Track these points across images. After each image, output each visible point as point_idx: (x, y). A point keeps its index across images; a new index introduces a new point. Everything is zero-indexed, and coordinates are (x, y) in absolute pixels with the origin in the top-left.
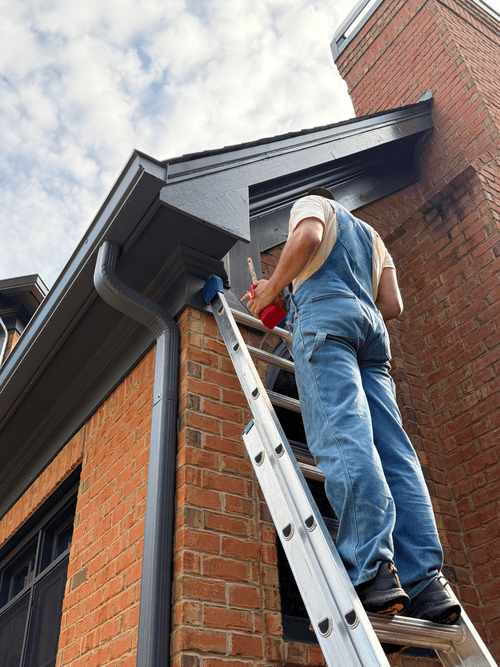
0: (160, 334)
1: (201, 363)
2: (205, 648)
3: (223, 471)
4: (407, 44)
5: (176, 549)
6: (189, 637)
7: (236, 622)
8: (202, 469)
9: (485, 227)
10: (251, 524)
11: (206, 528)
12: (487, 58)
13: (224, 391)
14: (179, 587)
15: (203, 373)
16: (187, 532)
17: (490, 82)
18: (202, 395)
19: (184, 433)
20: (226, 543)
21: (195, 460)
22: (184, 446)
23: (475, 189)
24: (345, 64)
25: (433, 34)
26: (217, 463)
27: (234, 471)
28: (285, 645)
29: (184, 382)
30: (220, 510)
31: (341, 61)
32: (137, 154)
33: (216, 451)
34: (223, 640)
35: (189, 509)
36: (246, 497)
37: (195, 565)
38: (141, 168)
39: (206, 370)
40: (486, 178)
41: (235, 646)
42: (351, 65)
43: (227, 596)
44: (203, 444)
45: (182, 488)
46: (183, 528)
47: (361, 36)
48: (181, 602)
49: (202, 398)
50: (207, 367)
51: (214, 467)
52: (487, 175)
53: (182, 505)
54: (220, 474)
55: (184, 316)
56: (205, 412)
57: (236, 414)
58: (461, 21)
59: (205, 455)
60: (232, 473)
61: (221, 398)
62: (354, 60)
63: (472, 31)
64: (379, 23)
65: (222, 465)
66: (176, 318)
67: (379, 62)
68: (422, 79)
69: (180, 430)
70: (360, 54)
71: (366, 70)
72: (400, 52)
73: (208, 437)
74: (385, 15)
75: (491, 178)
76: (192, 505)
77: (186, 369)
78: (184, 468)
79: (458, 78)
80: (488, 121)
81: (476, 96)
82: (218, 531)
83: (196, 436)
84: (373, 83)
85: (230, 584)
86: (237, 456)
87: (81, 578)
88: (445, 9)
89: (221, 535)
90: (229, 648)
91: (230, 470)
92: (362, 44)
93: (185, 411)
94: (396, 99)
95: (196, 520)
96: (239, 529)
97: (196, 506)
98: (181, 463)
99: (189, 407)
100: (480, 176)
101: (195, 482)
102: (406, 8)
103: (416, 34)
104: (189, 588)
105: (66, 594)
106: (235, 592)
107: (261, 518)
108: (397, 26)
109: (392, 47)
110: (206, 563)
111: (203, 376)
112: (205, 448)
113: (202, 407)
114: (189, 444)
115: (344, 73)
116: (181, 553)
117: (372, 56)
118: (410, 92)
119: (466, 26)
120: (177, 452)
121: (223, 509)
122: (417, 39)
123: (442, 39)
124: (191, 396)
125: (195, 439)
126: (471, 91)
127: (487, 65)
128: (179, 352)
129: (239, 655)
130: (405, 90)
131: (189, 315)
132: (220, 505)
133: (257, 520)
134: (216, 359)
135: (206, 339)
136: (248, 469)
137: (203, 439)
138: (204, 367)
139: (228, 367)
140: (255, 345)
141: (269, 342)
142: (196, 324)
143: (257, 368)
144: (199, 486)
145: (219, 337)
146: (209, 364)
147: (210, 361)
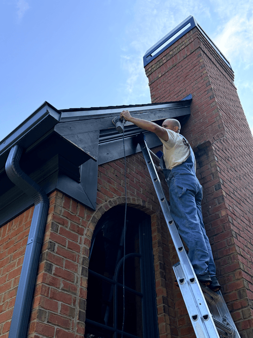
0: (38, 203)
1: (59, 223)
3: (62, 289)
4: (183, 68)
5: (29, 332)
8: (51, 287)
9: (212, 173)
10: (73, 323)
11: (48, 322)
12: (221, 84)
13: (69, 242)
15: (59, 229)
16: (38, 323)
17: (221, 97)
18: (56, 242)
19: (43, 263)
20: (58, 332)
21: (47, 281)
22: (42, 272)
23: (210, 153)
24: (150, 70)
25: (197, 67)
26: (60, 285)
27: (68, 290)
29: (48, 233)
30: (57, 312)
31: (147, 67)
32: (46, 104)
33: (60, 277)
35: (40, 310)
36: (72, 306)
38: (47, 112)
39: (61, 228)
40: (215, 148)
42: (153, 71)
44: (53, 272)
45: (38, 297)
46: (35, 321)
47: (160, 57)
49: (57, 245)
50: (61, 226)
51: (57, 287)
52: (216, 147)
53: (36, 307)
54: (60, 291)
55: (53, 195)
56: (57, 253)
57: (74, 256)
58: (211, 62)
59: (53, 278)
60: (67, 291)
61: (67, 246)
62: (155, 69)
63: (216, 69)
64: (171, 53)
65: (62, 285)
67: (167, 73)
68: (188, 88)
69: (41, 261)
70: (158, 66)
71: (160, 76)
72: (179, 71)
73: (56, 268)
74: (174, 50)
75: (218, 148)
76: (42, 307)
77: (50, 226)
78: (41, 285)
79: (206, 92)
80: (218, 118)
81: (214, 104)
82: (54, 324)
83: (50, 267)
84: (163, 83)
86: (70, 281)
88: (205, 55)
89: (56, 327)
91: (66, 289)
92: (160, 61)
93: (46, 251)
94: (173, 95)
95: (43, 319)
96: (66, 324)
97: (44, 308)
98: (39, 282)
99: (49, 249)
100: (213, 147)
101: (46, 295)
102: (186, 49)
103: (189, 64)
107: (79, 319)
108: (179, 57)
109: (176, 67)
111: (59, 231)
112: (54, 274)
113: (56, 250)
114: (45, 271)
115: (148, 74)
117: (164, 69)
118: (181, 93)
119: (213, 66)
120: (37, 274)
121: (59, 312)
122: (189, 67)
123: (202, 70)
124: (51, 242)
125: (49, 268)
126: (212, 101)
127: (221, 88)
128: (47, 214)
130: (178, 91)
131: (57, 195)
132: (57, 309)
133: (76, 320)
134: (67, 223)
135: (63, 210)
136: (76, 289)
137: (54, 269)
138: (60, 226)
139: (73, 228)
140: (89, 217)
141: (96, 216)
142: (59, 201)
143: (88, 230)
144: (47, 296)
145: (70, 210)
146: (63, 225)
147: (64, 223)
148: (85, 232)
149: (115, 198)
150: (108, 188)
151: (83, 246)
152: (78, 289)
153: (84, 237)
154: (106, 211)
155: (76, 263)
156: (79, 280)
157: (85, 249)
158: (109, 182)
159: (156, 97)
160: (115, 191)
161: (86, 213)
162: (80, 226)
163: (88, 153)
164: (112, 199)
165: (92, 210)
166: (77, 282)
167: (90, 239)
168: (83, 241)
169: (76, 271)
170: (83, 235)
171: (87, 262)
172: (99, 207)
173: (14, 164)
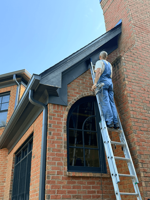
2: (51, 174)
4: (117, 2)
6: (48, 172)
7: (58, 169)
8: (52, 140)
9: (122, 73)
10: (62, 150)
11: (52, 151)
13: (57, 122)
14: (47, 163)
16: (49, 153)
20: (56, 154)
21: (50, 138)
26: (55, 138)
28: (67, 173)
29: (48, 121)
30: (55, 148)
32: (34, 74)
33: (55, 135)
34: (55, 172)
36: (61, 144)
37: (50, 159)
38: (35, 78)
39: (53, 117)
41: (57, 173)
42: (104, 5)
43: (56, 164)
44: (52, 134)
45: (48, 144)
48: (47, 166)
49: (52, 124)
53: (47, 147)
54: (56, 140)
55: (48, 105)
57: (60, 126)
59: (52, 136)
60: (58, 140)
61: (56, 124)
65: (56, 138)
66: (47, 105)
67: (110, 6)
68: (120, 15)
71: (107, 8)
72: (115, 4)
73: (53, 133)
76: (49, 147)
77: (49, 118)
78: (48, 140)
79: (127, 17)
80: (133, 33)
84: (109, 13)
85: (57, 162)
86: (59, 136)
87: (34, 157)
89: (55, 153)
90: (56, 174)
95: (50, 151)
96: (59, 151)
99: (49, 127)
104: (49, 163)
105: (32, 160)
106: (58, 163)
110: (52, 158)
111: (52, 119)
113: (52, 126)
114: (49, 135)
116: (47, 156)
117: (109, 3)
120: (47, 136)
123: (125, 3)
124: (50, 124)
125: (50, 133)
126: (130, 23)
129: (58, 175)
130: (116, 18)
131: (49, 105)
132: (55, 146)
133: (63, 149)
134: (55, 115)
135: (53, 110)
136: (62, 138)
137: (52, 133)
138: (52, 117)
139: (58, 115)
140: (65, 109)
141: (68, 108)
142: (51, 107)
143: (65, 115)
144: (51, 143)
145: (56, 109)
146: (54, 116)
147: (54, 115)
148: (64, 116)
149: (78, 96)
150: (73, 93)
151: (63, 122)
152: (63, 138)
153: (63, 118)
154: (73, 104)
155: (61, 129)
156: (63, 135)
157: (64, 123)
158: (74, 90)
159: (107, 22)
160: (77, 93)
161: (63, 108)
162: (61, 114)
163: (57, 86)
164: (76, 98)
165: (66, 106)
166: (62, 136)
167: (66, 118)
168: (63, 120)
169: (62, 131)
170: (63, 117)
171: (66, 127)
172: (69, 103)
173: (31, 98)
